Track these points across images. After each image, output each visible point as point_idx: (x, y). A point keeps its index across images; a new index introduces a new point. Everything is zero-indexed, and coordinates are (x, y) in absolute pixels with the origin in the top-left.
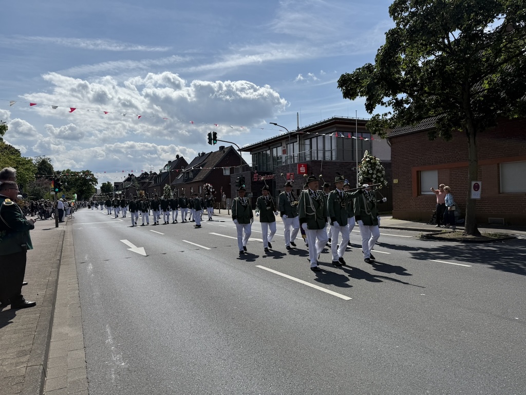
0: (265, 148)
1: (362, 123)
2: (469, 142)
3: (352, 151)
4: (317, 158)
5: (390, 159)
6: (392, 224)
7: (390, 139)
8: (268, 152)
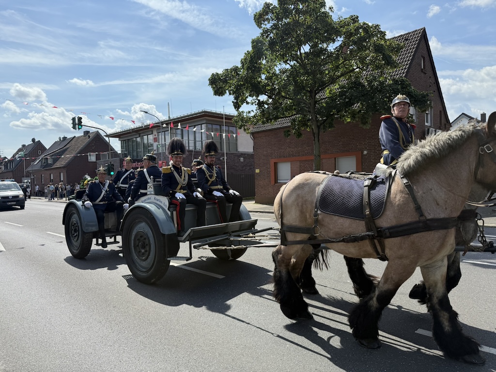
0: (135, 135)
1: (229, 118)
2: (314, 140)
3: (221, 142)
4: (189, 148)
5: (252, 151)
6: (255, 208)
7: (253, 134)
8: (139, 139)
